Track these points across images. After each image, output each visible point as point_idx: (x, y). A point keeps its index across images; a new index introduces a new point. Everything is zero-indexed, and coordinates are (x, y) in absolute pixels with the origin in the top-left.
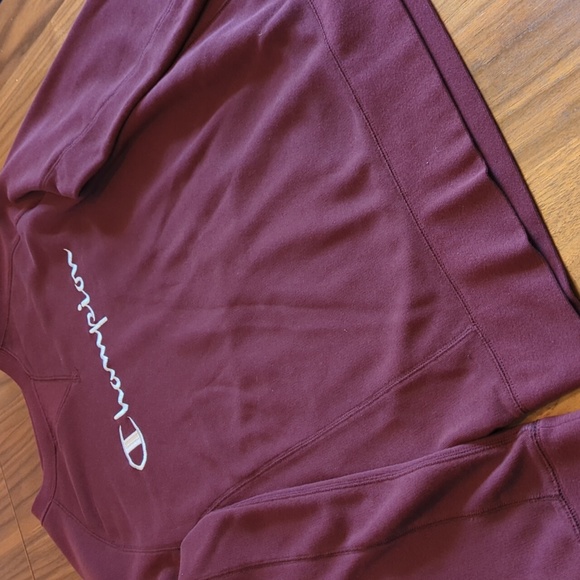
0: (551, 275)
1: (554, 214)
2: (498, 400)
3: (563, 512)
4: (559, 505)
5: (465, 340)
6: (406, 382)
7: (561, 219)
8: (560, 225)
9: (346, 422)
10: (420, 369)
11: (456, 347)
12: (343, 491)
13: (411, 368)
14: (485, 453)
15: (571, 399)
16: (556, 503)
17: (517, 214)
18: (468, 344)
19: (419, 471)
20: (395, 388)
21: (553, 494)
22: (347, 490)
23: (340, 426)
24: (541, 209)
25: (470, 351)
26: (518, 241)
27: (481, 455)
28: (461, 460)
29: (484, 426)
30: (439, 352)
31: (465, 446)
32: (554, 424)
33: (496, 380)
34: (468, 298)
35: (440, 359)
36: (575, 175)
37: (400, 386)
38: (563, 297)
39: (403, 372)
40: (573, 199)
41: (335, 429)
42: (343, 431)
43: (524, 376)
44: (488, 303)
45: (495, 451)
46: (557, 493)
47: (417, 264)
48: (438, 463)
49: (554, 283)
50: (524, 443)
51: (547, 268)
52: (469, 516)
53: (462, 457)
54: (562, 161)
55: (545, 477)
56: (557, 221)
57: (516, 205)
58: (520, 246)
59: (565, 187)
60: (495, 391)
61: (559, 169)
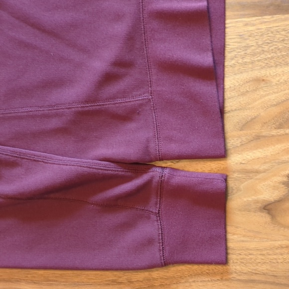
0: (215, 90)
1: (233, 54)
2: (147, 147)
3: (156, 223)
4: (155, 219)
5: (141, 102)
6: (87, 109)
7: (236, 59)
8: (233, 62)
9: (25, 114)
10: (100, 105)
11: (132, 103)
12: (4, 156)
13: (94, 101)
14: (123, 173)
15: (188, 163)
16: (154, 217)
17: (211, 42)
18: (141, 105)
19: (72, 167)
20: (77, 109)
21: (154, 211)
22: (7, 157)
23: (19, 114)
24: (227, 46)
25: (140, 110)
26: (207, 60)
27: (120, 173)
28: (106, 172)
29: (132, 159)
30: (119, 101)
31: (112, 164)
32: (175, 174)
33: (151, 134)
34: (154, 78)
35: (117, 105)
36: (257, 37)
37: (80, 109)
38: (218, 106)
39: (87, 102)
40: (249, 51)
41: (14, 115)
42: (20, 118)
43: (170, 139)
44: (166, 86)
45: (129, 174)
46: (157, 212)
47: (130, 39)
48: (89, 167)
49: (216, 95)
50: (152, 178)
51: (215, 84)
52: (92, 204)
53: (107, 170)
54: (254, 25)
55: (153, 200)
56: (232, 59)
57: (213, 36)
58: (207, 63)
59: (248, 41)
60: (148, 141)
61: (251, 28)
